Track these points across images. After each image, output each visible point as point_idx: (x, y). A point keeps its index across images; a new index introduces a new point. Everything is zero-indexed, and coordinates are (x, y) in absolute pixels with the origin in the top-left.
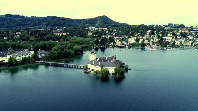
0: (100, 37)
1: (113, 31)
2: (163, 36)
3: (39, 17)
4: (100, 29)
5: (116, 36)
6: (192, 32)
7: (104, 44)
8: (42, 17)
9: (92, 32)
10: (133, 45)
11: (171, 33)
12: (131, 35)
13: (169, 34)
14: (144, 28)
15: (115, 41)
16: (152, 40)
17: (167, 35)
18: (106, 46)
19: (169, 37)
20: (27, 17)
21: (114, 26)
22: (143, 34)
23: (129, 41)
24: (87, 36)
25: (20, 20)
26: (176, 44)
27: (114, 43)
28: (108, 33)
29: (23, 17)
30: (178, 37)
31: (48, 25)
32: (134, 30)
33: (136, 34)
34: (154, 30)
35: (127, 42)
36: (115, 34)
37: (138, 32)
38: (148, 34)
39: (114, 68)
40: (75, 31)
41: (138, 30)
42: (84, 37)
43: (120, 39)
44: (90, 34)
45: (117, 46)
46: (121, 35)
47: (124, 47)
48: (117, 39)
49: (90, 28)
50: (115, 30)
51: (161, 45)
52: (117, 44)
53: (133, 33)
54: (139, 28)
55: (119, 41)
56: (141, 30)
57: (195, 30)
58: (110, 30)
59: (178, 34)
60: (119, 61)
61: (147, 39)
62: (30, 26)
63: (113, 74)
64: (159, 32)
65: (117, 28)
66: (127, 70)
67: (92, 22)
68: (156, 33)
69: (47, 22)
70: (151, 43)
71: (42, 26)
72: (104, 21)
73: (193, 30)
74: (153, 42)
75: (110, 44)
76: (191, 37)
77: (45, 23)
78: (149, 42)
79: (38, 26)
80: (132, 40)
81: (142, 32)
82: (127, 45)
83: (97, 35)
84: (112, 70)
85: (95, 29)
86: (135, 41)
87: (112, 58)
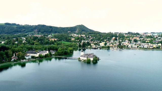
0: (80, 41)
1: (89, 37)
2: (122, 41)
3: (31, 25)
4: (79, 35)
5: (91, 41)
6: (141, 39)
7: (85, 47)
8: (34, 26)
9: (74, 38)
10: (103, 47)
11: (128, 40)
12: (101, 40)
13: (126, 40)
14: (110, 36)
15: (91, 45)
16: (114, 44)
17: (125, 41)
18: (86, 48)
19: (126, 42)
20: (22, 25)
21: (90, 34)
22: (109, 40)
23: (100, 45)
24: (71, 41)
25: (17, 28)
26: (129, 47)
27: (90, 46)
28: (86, 38)
29: (18, 25)
30: (132, 42)
31: (39, 31)
32: (103, 37)
33: (105, 39)
34: (117, 37)
35: (99, 45)
36: (91, 40)
37: (106, 38)
38: (113, 40)
39: (93, 58)
40: (62, 37)
41: (106, 37)
42: (69, 42)
43: (94, 43)
44: (73, 39)
45: (93, 48)
46: (95, 40)
47: (97, 49)
48: (92, 43)
49: (72, 35)
50: (90, 37)
51: (119, 47)
52: (93, 47)
53: (103, 39)
54: (107, 36)
55: (94, 44)
56: (109, 37)
57: (143, 38)
58: (87, 36)
59: (133, 40)
60: (95, 55)
61: (112, 43)
62: (24, 32)
63: (92, 61)
64: (120, 38)
65: (91, 35)
66: (99, 59)
67: (73, 30)
68: (119, 39)
69: (38, 30)
70: (114, 46)
71: (34, 32)
72: (82, 29)
73: (142, 38)
74: (115, 45)
75: (88, 47)
76: (139, 42)
77: (36, 30)
78: (112, 46)
79: (31, 33)
80: (102, 44)
81: (109, 39)
82: (99, 47)
83: (78, 40)
84: (92, 59)
85: (77, 36)
86: (104, 45)
87: (91, 54)
